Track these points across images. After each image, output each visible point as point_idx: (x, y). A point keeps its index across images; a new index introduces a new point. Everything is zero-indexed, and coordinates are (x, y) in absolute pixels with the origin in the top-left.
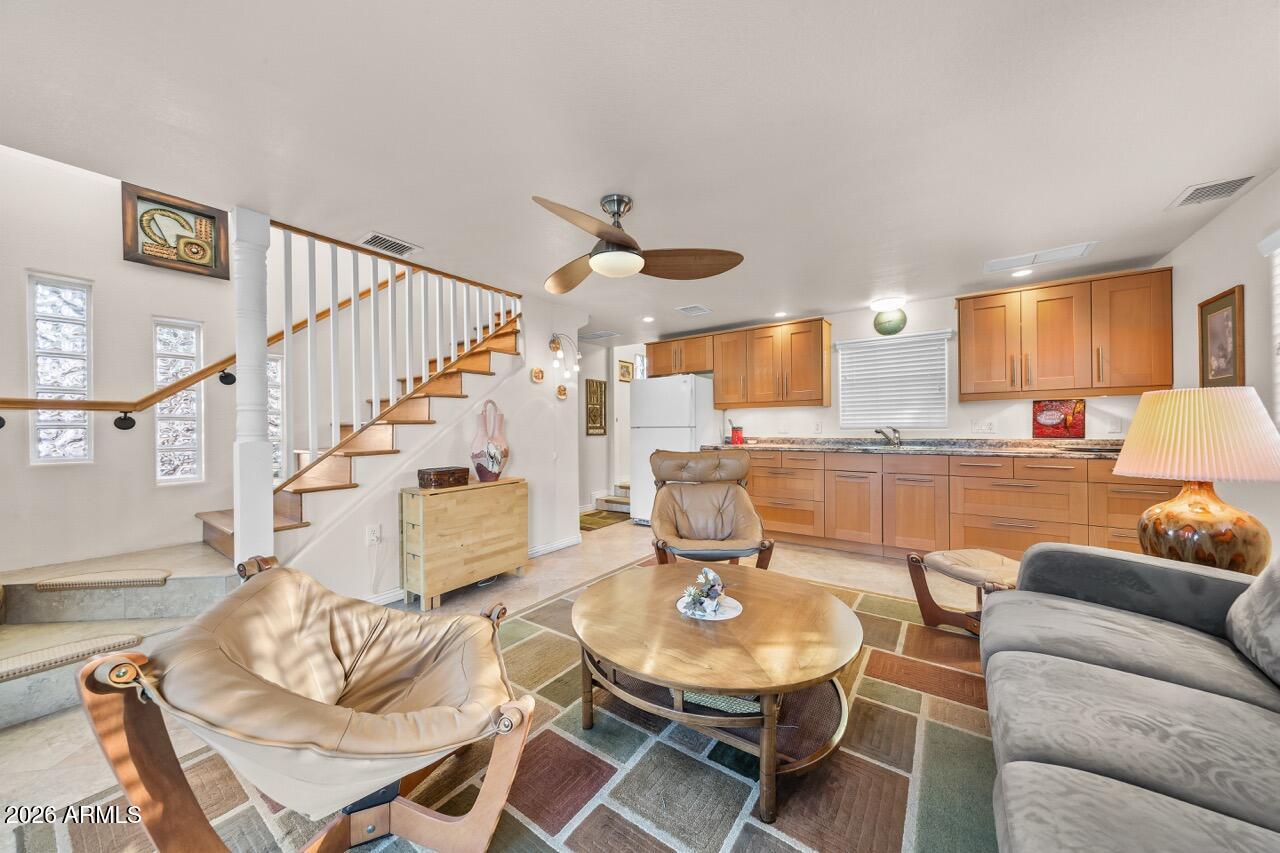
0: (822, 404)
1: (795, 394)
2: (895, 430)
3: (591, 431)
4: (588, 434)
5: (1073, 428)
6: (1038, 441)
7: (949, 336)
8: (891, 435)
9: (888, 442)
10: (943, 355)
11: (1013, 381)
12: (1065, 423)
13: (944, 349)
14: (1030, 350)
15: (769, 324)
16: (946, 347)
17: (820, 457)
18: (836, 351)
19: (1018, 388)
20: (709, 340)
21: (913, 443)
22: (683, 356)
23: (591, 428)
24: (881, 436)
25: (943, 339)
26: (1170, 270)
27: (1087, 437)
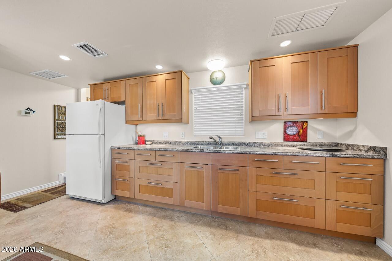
0: (182, 122)
1: (168, 116)
2: (219, 137)
3: (58, 137)
4: (55, 138)
5: (302, 137)
6: (286, 143)
7: (245, 86)
8: (217, 140)
9: (216, 143)
10: (242, 96)
11: (279, 109)
12: (299, 134)
13: (242, 94)
14: (288, 91)
15: (154, 74)
16: (244, 92)
17: (176, 154)
18: (192, 93)
19: (281, 113)
20: (123, 82)
21: (228, 144)
22: (110, 92)
23: (57, 134)
24: (212, 140)
25: (242, 88)
26: (356, 46)
27: (308, 141)
